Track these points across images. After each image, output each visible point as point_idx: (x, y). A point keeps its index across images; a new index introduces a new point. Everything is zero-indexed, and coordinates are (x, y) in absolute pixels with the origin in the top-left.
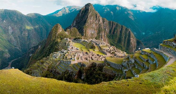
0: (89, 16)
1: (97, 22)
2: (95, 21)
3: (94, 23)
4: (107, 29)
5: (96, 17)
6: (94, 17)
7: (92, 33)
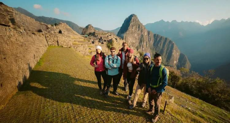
0: (131, 25)
1: (139, 32)
2: (137, 31)
3: (136, 33)
4: (151, 42)
5: (139, 27)
6: (136, 27)
7: (134, 41)
